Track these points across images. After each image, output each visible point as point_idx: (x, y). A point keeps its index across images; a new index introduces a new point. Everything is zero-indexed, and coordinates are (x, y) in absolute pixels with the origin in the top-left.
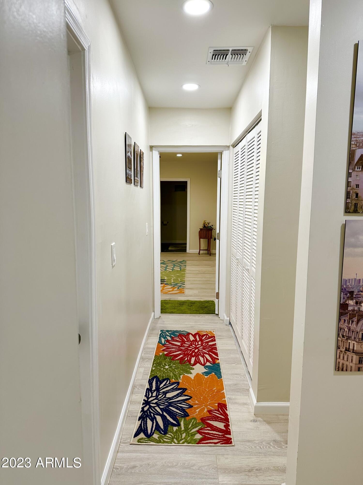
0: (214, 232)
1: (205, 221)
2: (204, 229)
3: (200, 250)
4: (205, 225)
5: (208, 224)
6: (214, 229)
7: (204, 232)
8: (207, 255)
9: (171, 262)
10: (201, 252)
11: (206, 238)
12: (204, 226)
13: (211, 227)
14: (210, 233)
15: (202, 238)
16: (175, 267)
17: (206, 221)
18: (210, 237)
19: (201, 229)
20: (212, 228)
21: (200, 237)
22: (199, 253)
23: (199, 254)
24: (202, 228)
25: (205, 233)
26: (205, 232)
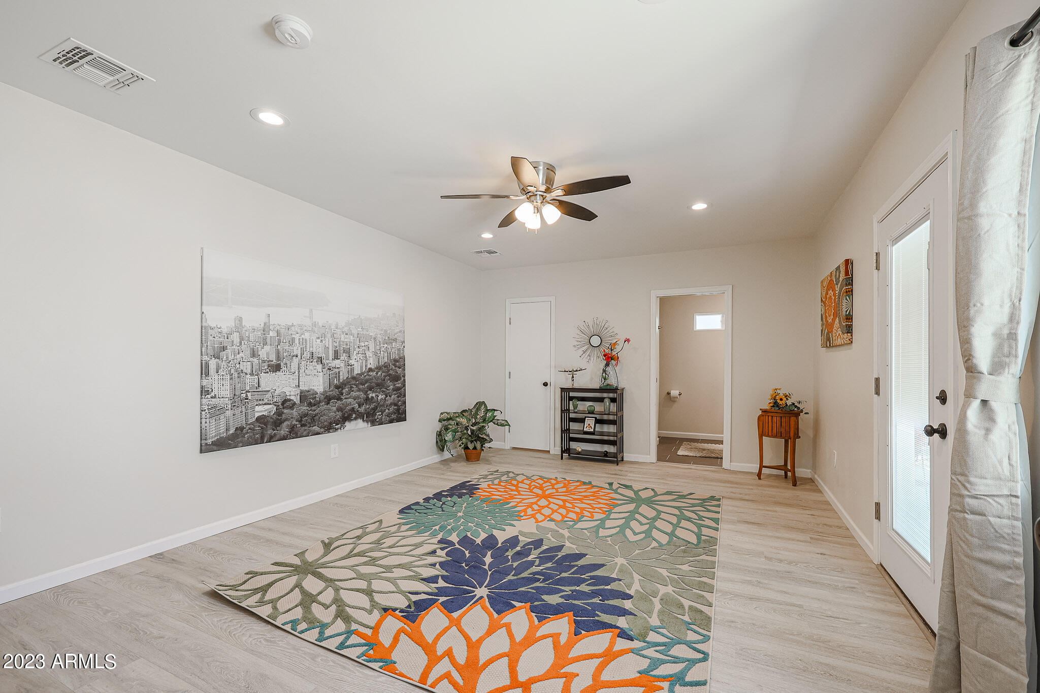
0: (802, 420)
1: (776, 389)
2: (773, 410)
3: (762, 466)
4: (778, 401)
5: (784, 399)
6: (805, 411)
7: (775, 419)
8: (783, 484)
9: (673, 500)
10: (764, 471)
11: (781, 437)
12: (776, 404)
13: (796, 407)
14: (792, 423)
15: (768, 436)
16: (684, 523)
17: (780, 389)
18: (795, 434)
19: (764, 411)
20: (799, 408)
21: (761, 430)
22: (759, 475)
23: (760, 478)
24: (766, 407)
25: (779, 423)
26: (779, 419)
